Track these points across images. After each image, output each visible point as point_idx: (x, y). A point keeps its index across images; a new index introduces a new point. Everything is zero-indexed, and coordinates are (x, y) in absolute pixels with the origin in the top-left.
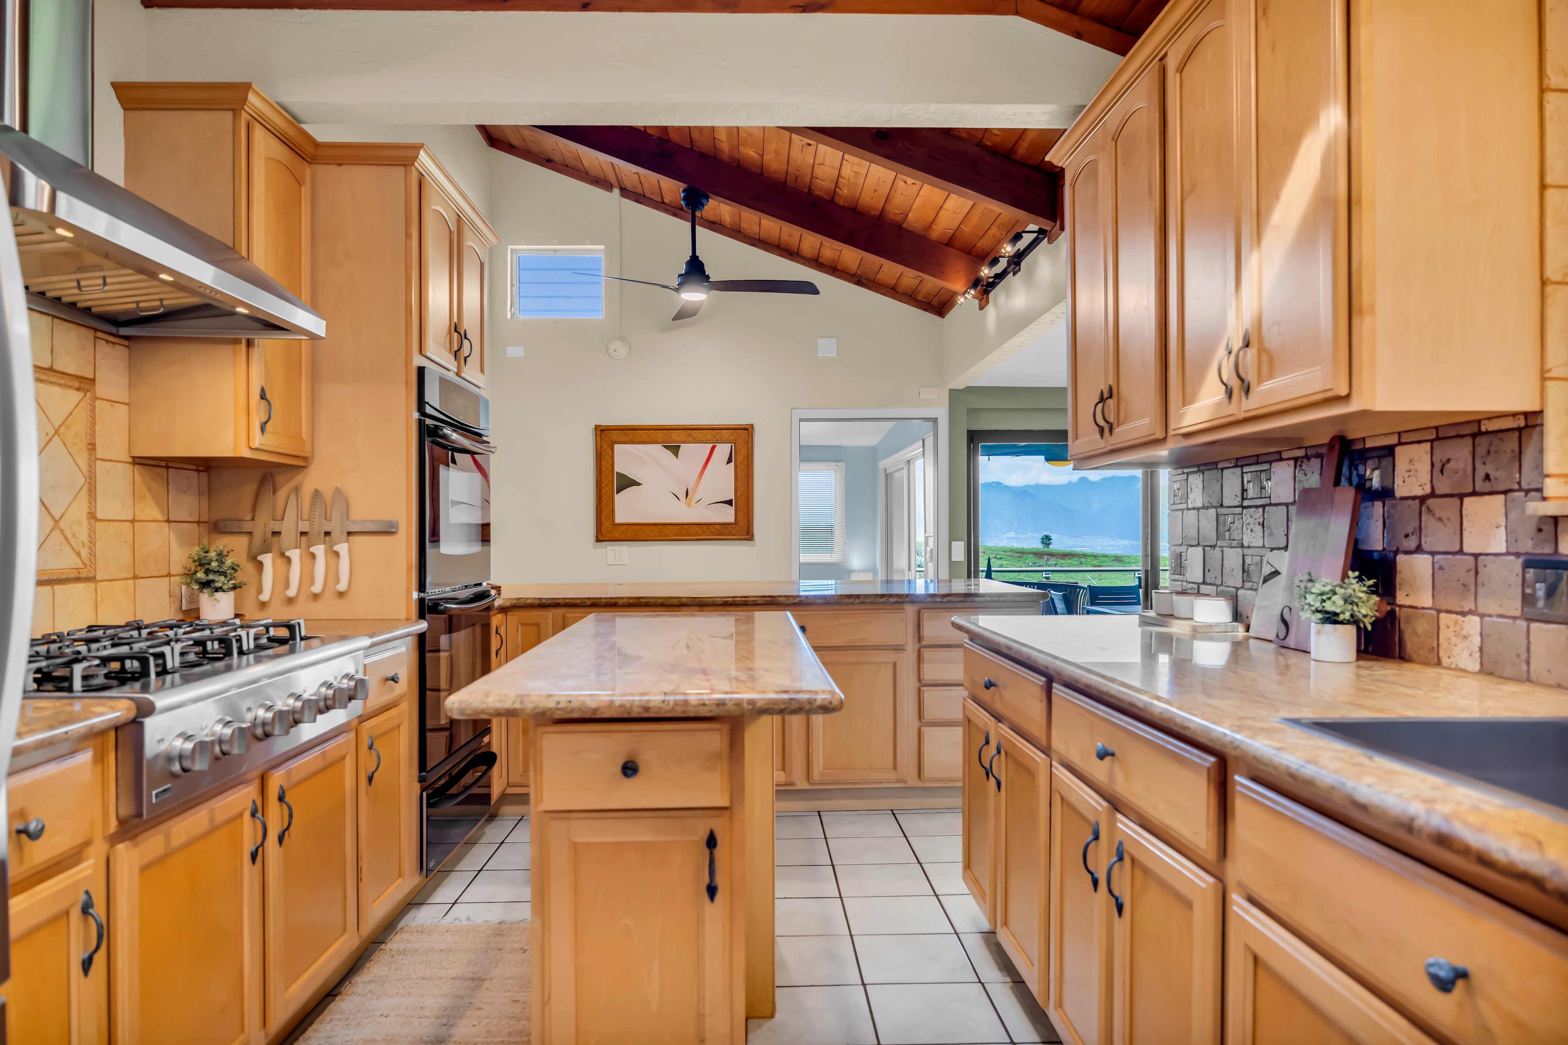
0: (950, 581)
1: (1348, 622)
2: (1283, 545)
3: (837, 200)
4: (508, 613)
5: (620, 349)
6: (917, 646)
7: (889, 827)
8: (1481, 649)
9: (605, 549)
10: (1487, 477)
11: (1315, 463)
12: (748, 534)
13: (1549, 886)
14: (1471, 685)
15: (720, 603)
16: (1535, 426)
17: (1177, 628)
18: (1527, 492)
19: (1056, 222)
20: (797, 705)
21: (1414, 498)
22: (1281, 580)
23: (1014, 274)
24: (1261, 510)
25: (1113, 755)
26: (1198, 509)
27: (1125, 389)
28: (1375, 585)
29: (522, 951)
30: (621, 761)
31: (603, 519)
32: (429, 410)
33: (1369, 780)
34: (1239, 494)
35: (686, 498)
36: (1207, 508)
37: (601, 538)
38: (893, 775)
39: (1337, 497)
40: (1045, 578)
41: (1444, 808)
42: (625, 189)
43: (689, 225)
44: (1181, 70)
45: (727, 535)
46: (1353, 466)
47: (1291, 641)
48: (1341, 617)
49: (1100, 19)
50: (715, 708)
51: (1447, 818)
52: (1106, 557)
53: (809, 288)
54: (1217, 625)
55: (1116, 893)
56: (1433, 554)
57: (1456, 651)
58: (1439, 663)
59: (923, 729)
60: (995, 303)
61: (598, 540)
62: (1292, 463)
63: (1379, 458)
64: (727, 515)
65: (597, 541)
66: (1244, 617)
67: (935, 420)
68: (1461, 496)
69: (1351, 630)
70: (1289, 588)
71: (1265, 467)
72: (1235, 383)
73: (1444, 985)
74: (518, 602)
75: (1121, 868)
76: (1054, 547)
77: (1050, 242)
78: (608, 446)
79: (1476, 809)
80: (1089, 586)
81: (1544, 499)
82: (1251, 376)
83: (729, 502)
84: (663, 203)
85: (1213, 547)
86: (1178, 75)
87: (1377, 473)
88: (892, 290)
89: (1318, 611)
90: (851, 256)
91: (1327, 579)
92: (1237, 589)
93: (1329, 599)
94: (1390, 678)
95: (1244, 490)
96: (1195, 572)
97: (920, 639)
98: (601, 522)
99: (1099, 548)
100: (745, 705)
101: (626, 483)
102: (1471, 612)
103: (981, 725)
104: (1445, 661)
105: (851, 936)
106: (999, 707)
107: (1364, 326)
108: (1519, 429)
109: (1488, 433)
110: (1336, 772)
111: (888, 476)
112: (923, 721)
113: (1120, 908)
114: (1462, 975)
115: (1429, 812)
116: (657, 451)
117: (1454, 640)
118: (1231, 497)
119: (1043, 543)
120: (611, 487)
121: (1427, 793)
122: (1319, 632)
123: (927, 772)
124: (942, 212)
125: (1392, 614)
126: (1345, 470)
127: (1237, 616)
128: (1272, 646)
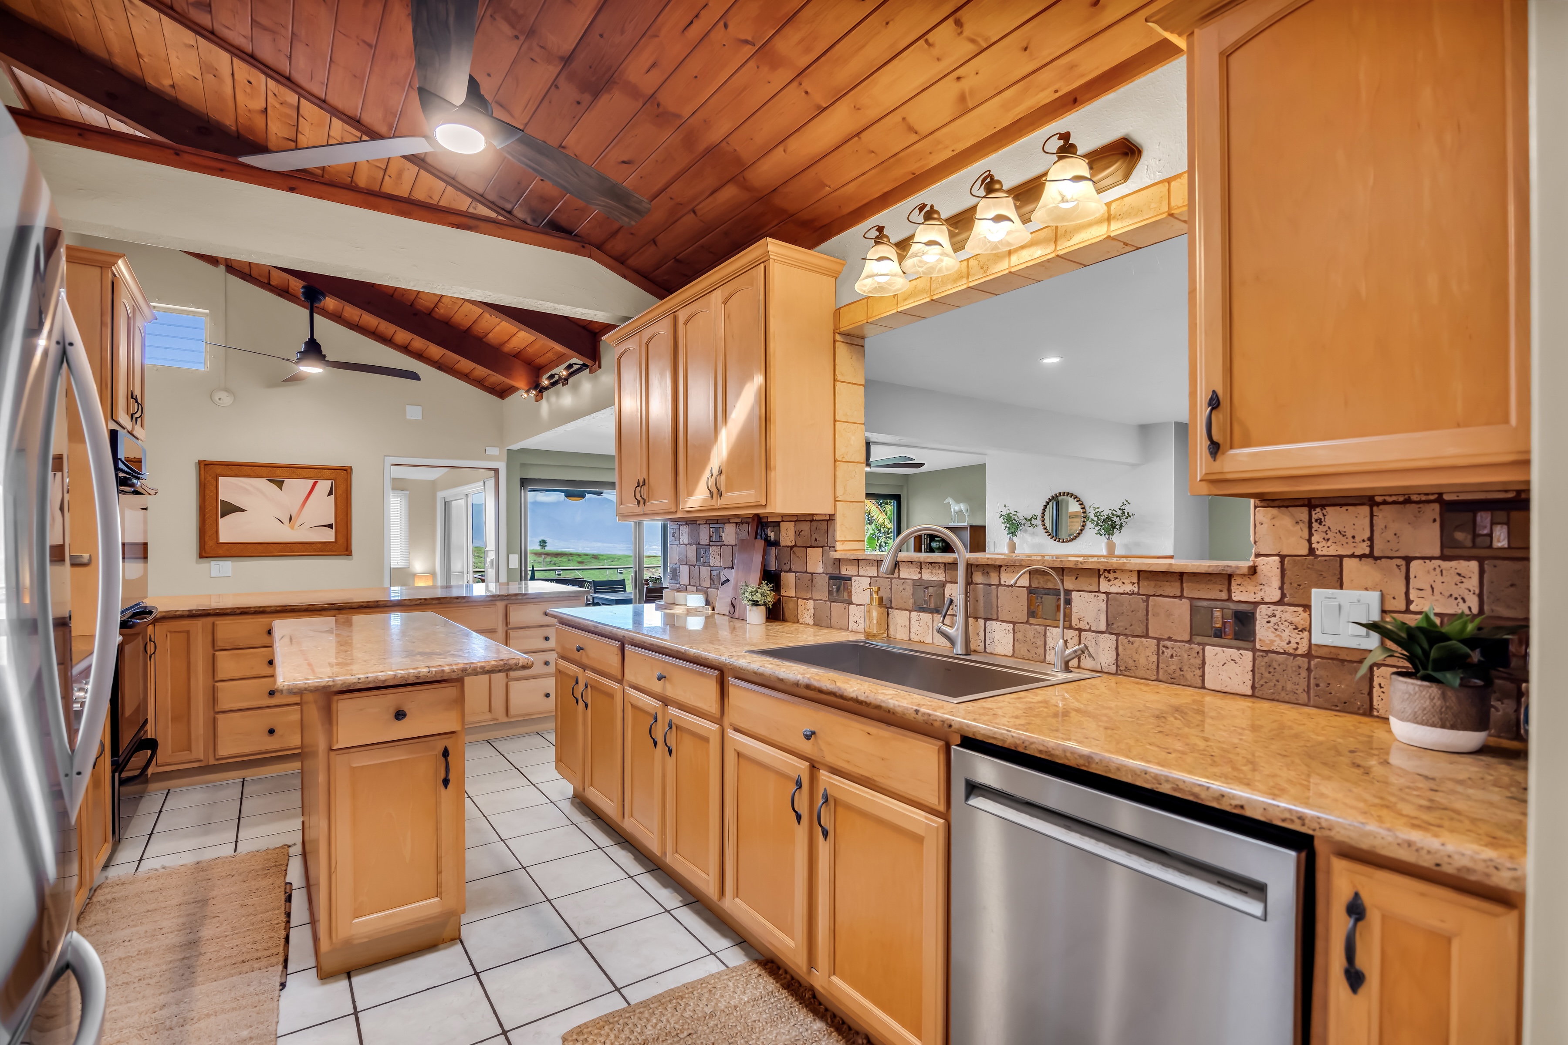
0: (508, 584)
1: (763, 605)
2: (731, 566)
3: (434, 314)
4: (156, 624)
5: (226, 399)
6: (505, 628)
7: (488, 751)
8: (814, 614)
9: (208, 564)
10: (816, 540)
11: (746, 525)
12: (347, 550)
13: (838, 694)
14: (810, 630)
15: (357, 607)
16: (832, 520)
17: (678, 610)
18: (830, 547)
19: (595, 362)
20: (509, 667)
21: (788, 547)
22: (730, 585)
23: (563, 385)
24: (719, 547)
25: (665, 677)
26: (686, 545)
27: (653, 481)
28: (773, 587)
29: (231, 876)
30: (392, 712)
31: (207, 539)
32: (121, 465)
33: (783, 670)
34: (708, 539)
35: (290, 522)
36: (691, 545)
37: (204, 555)
38: (489, 716)
39: (756, 544)
40: (558, 574)
41: (808, 676)
42: (231, 267)
43: (307, 312)
44: (686, 323)
45: (328, 552)
46: (763, 529)
47: (736, 615)
48: (760, 602)
49: (637, 272)
50: (461, 673)
51: (809, 679)
52: (587, 555)
53: (414, 376)
54: (699, 607)
55: (669, 745)
56: (796, 572)
57: (805, 616)
58: (798, 622)
59: (510, 683)
60: (548, 400)
61: (201, 556)
62: (734, 525)
63: (774, 526)
64: (329, 536)
65: (200, 558)
66: (711, 603)
67: (496, 471)
68: (806, 547)
69: (764, 608)
70: (735, 588)
71: (722, 525)
72: (714, 490)
73: (808, 737)
74: (168, 614)
75: (671, 732)
76: (549, 548)
77: (591, 372)
78: (212, 478)
79: (817, 674)
80: (593, 581)
81: (836, 551)
82: (723, 489)
83: (330, 526)
84: (269, 284)
85: (694, 566)
86: (684, 326)
87: (773, 533)
88: (465, 377)
89: (750, 600)
90: (436, 351)
91: (753, 584)
92: (707, 588)
93: (755, 594)
94: (781, 630)
95: (711, 537)
96: (684, 579)
97: (507, 624)
98: (204, 541)
99: (580, 549)
100: (478, 669)
101: (230, 509)
102: (810, 599)
103: (571, 674)
104: (801, 621)
105: (485, 817)
106: (585, 661)
107: (772, 475)
108: (827, 520)
109: (816, 520)
110: (771, 669)
111: (447, 505)
112: (509, 677)
113: (670, 752)
114: (814, 733)
115: (803, 678)
116: (262, 484)
117: (804, 611)
118: (704, 540)
119: (540, 545)
120: (215, 512)
121: (803, 672)
122: (750, 610)
123: (512, 711)
124: (514, 338)
125: (779, 600)
126: (759, 531)
127: (707, 603)
128: (727, 618)
